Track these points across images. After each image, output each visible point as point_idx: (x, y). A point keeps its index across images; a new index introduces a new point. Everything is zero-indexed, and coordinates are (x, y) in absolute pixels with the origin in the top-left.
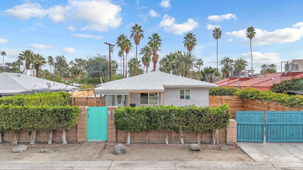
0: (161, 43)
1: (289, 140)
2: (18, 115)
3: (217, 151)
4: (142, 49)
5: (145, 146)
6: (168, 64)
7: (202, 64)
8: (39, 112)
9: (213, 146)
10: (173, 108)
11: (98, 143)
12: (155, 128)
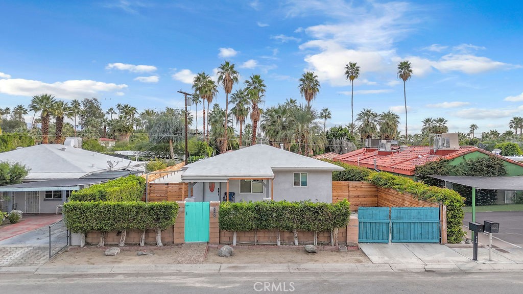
0: (265, 90)
1: (417, 241)
2: (111, 213)
3: (336, 253)
4: (234, 95)
5: (254, 247)
6: (274, 122)
7: (329, 117)
8: (134, 209)
9: (331, 247)
10: (286, 205)
11: (199, 244)
12: (266, 228)
